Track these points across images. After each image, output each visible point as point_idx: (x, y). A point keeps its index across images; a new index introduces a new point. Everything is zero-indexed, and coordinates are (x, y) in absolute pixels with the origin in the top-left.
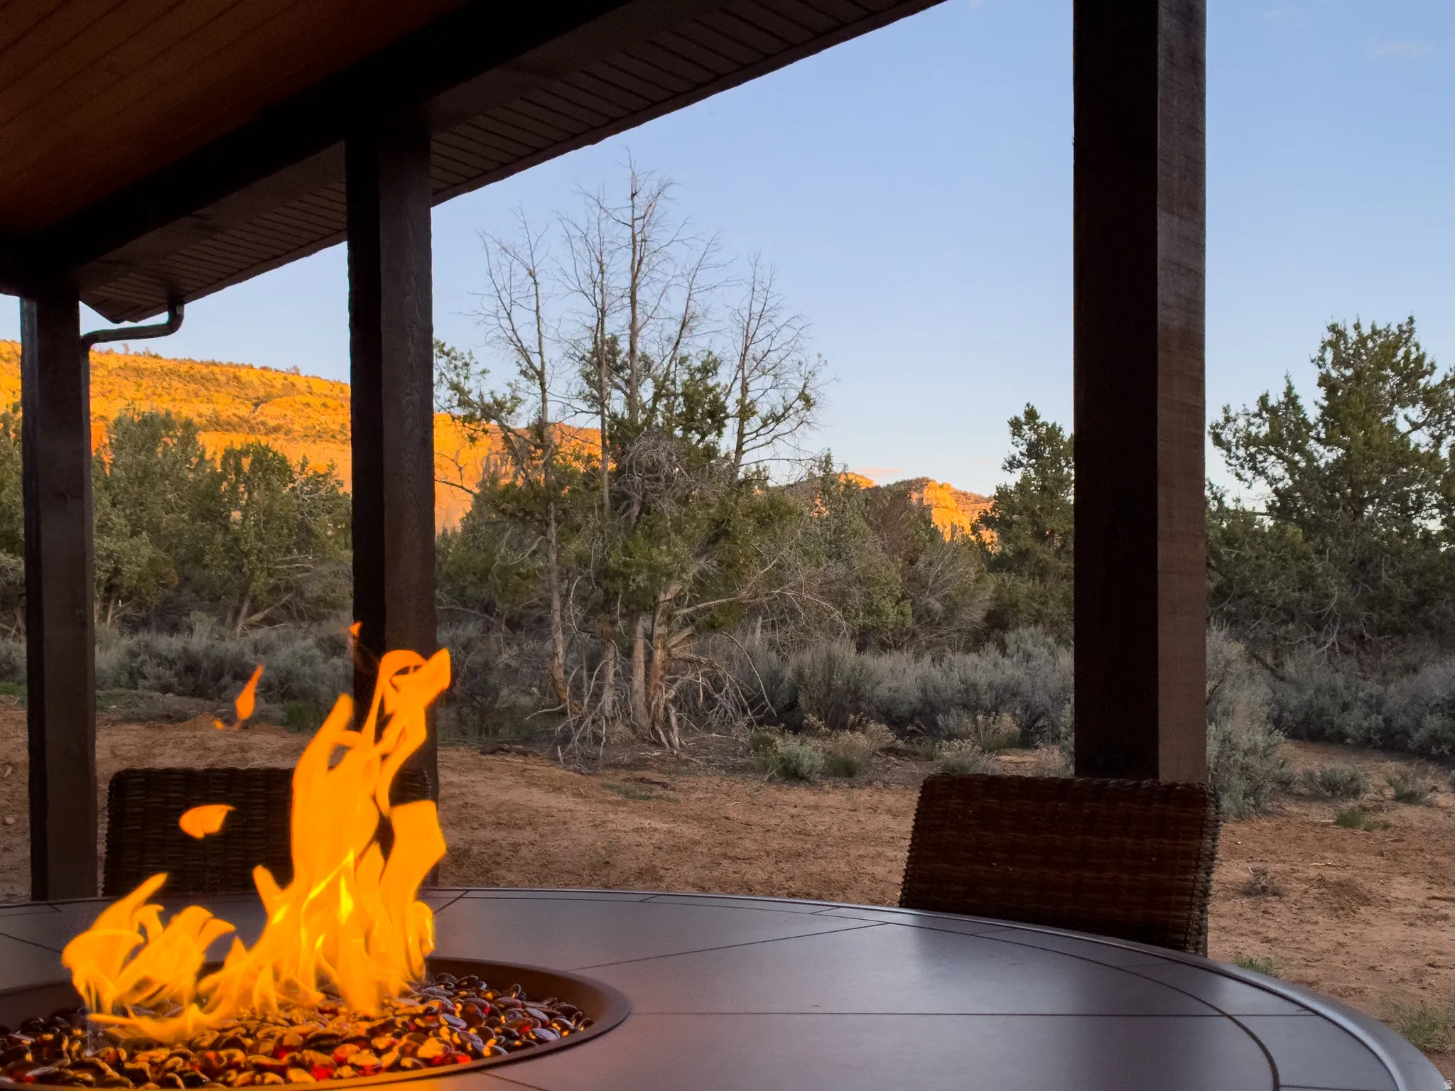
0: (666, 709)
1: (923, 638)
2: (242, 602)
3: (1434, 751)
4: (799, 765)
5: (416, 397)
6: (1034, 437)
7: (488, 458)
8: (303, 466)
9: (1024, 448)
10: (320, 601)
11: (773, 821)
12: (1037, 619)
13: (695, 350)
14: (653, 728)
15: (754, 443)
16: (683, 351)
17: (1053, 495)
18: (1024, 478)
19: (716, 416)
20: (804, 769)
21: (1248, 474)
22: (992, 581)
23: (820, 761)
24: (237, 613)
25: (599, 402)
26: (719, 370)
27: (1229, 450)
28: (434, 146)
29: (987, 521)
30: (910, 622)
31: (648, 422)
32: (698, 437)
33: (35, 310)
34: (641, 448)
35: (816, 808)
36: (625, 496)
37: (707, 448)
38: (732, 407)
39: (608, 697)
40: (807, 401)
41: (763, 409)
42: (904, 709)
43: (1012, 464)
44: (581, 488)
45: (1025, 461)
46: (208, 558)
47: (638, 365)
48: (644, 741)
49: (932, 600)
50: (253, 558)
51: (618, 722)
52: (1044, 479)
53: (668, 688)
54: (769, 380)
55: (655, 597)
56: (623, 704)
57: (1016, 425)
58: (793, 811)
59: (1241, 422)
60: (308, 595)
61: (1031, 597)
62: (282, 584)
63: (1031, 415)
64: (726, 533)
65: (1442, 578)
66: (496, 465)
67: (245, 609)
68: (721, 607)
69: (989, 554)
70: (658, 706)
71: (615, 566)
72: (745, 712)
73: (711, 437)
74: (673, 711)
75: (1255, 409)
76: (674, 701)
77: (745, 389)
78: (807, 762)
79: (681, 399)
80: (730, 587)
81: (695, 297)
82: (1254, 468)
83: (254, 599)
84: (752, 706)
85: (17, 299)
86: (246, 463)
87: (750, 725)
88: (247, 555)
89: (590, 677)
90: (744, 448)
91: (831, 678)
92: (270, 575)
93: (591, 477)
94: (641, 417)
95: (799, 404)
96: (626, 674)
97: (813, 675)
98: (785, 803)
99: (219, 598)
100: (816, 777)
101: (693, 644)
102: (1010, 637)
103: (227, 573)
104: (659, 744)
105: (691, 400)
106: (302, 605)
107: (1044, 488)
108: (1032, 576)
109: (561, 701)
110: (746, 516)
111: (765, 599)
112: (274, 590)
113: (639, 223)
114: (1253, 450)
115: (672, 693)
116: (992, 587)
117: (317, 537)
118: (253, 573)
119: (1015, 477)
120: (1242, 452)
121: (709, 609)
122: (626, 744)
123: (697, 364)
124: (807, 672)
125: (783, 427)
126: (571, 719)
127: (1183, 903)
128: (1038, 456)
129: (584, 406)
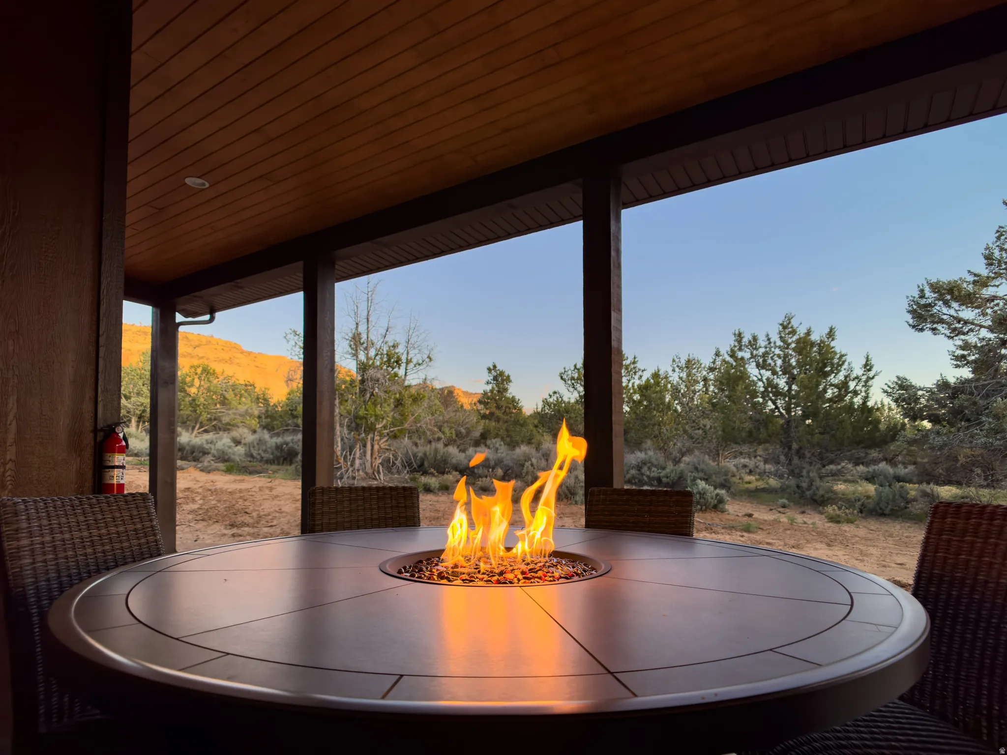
0: (378, 467)
1: (459, 442)
2: (196, 424)
3: (633, 481)
4: (430, 486)
5: (329, 354)
6: (496, 374)
7: (289, 372)
8: (223, 373)
9: (492, 378)
10: (228, 424)
11: (425, 506)
12: (497, 436)
13: (390, 339)
14: (374, 473)
15: (412, 372)
16: (386, 339)
17: (502, 393)
18: (493, 388)
19: (398, 362)
20: (432, 488)
21: (572, 389)
22: (483, 422)
23: (437, 486)
24: (193, 428)
25: (355, 355)
26: (399, 347)
27: (565, 381)
28: (337, 267)
29: (480, 402)
30: (454, 437)
31: (373, 363)
32: (391, 369)
33: (159, 312)
34: (371, 372)
35: (438, 501)
36: (365, 390)
37: (395, 373)
38: (404, 358)
39: (357, 462)
40: (431, 359)
41: (415, 361)
42: (461, 467)
43: (488, 383)
44: (349, 386)
45: (492, 382)
46: (182, 407)
47: (370, 343)
48: (370, 478)
49: (462, 429)
50: (201, 407)
51: (361, 471)
52: (499, 388)
53: (379, 458)
54: (417, 351)
55: (375, 426)
56: (363, 464)
57: (489, 370)
58: (431, 503)
59: (570, 372)
60: (224, 422)
61: (495, 428)
62: (213, 418)
63: (495, 367)
64: (401, 404)
65: (631, 425)
66: (292, 375)
67: (197, 428)
68: (398, 430)
69: (481, 413)
70: (375, 465)
71: (362, 415)
72: (405, 467)
73: (396, 370)
74: (381, 467)
75: (573, 368)
76: (380, 463)
77: (408, 353)
78: (433, 486)
79: (385, 356)
80: (402, 423)
81: (391, 321)
82: (573, 387)
83: (201, 423)
84: (409, 466)
85: (150, 308)
86: (199, 371)
87: (408, 472)
88: (199, 406)
89: (350, 455)
90: (407, 374)
91: (436, 456)
92: (208, 414)
93: (352, 382)
94: (371, 362)
95: (427, 360)
96: (364, 454)
97: (430, 454)
98: (426, 500)
99: (186, 422)
100: (436, 491)
101: (387, 444)
102: (489, 442)
103: (190, 413)
104: (375, 479)
105: (389, 357)
106: (221, 425)
107: (499, 391)
108: (495, 421)
109: (339, 463)
110: (409, 398)
111: (414, 428)
112: (210, 420)
113: (370, 293)
114: (573, 381)
115: (380, 461)
116: (483, 424)
117: (228, 400)
118: (201, 413)
119: (489, 387)
120: (569, 382)
121: (394, 430)
122: (363, 479)
123: (391, 344)
124: (428, 454)
125: (421, 367)
126: (343, 470)
127: (687, 527)
128: (497, 380)
129: (349, 356)
